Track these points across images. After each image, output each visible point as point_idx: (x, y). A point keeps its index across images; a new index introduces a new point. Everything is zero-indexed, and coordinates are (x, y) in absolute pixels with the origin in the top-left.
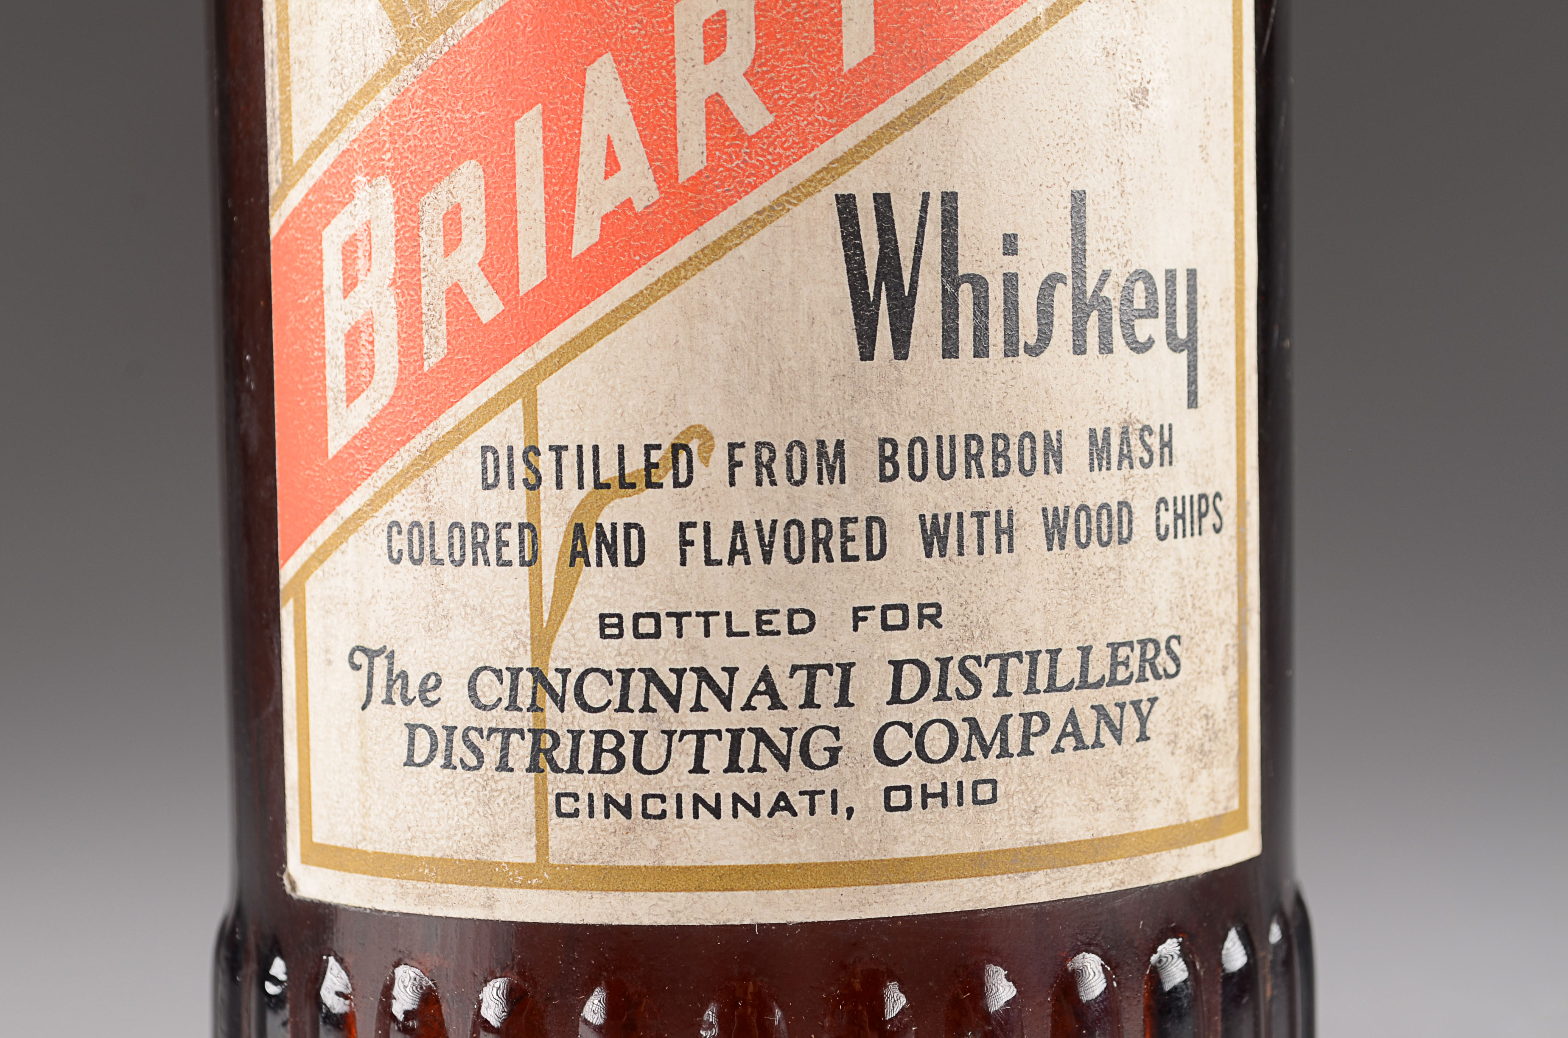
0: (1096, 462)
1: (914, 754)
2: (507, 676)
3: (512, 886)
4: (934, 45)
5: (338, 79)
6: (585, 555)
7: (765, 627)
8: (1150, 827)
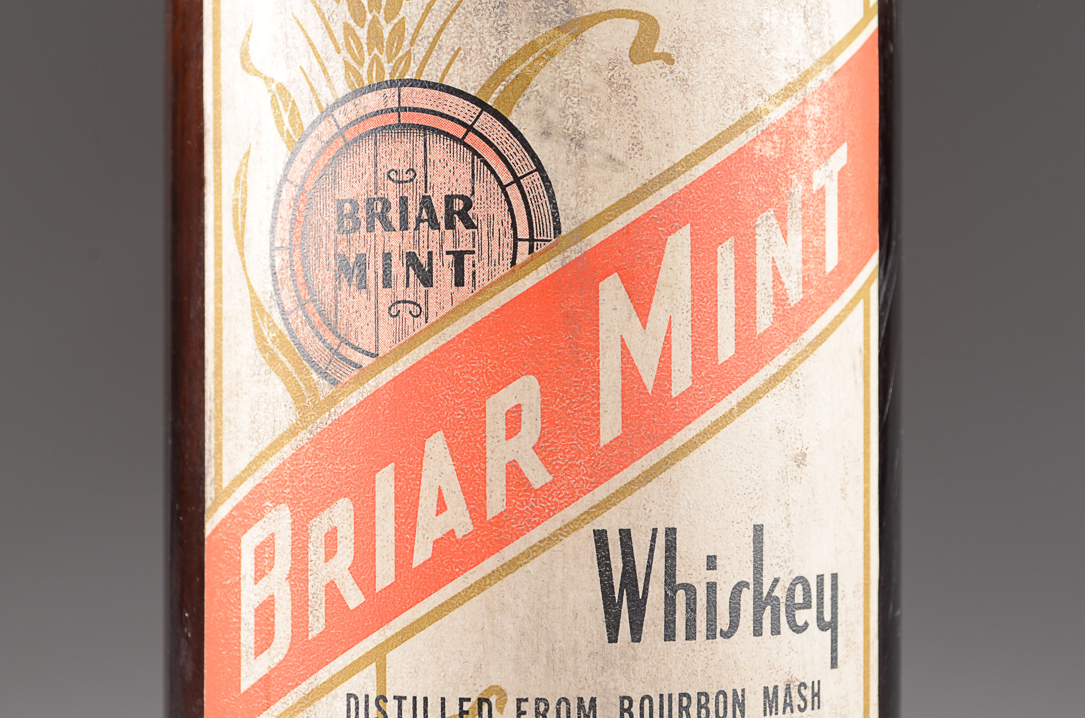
0: (768, 710)
4: (662, 428)
5: (256, 435)
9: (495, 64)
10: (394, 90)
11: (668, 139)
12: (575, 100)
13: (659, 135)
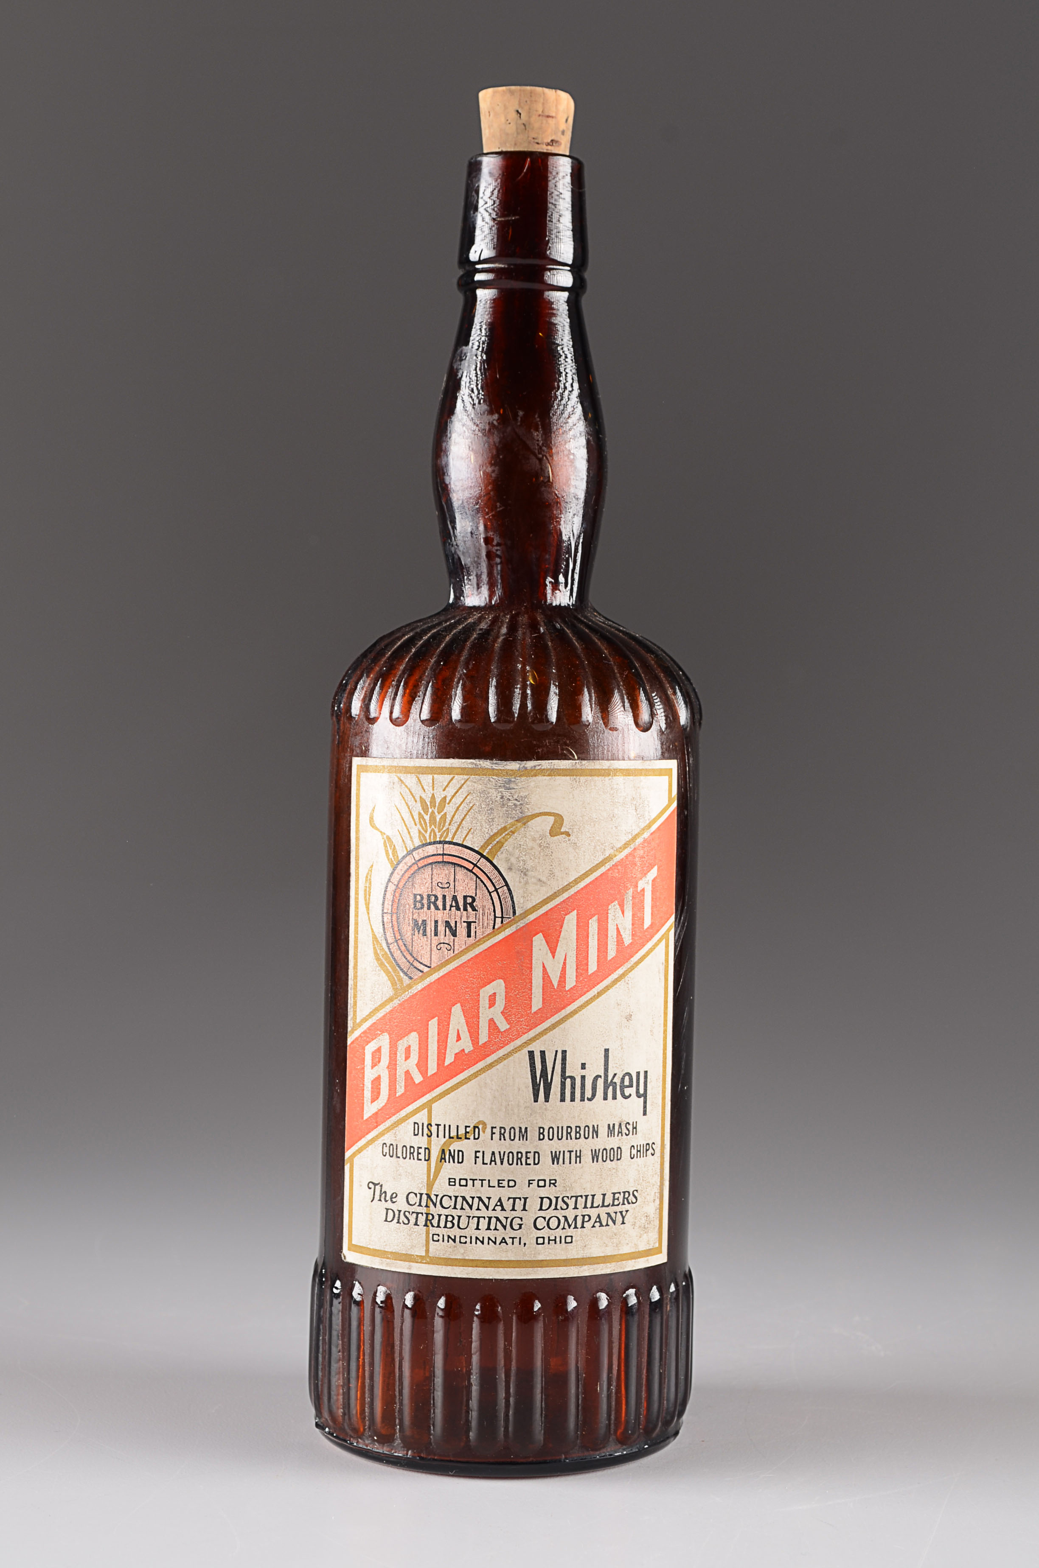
0: (610, 1135)
1: (546, 1227)
2: (418, 1196)
3: (417, 1262)
4: (561, 1004)
5: (373, 999)
6: (445, 1159)
7: (500, 1185)
8: (625, 1252)
9: (487, 836)
10: (441, 845)
11: (567, 871)
12: (524, 853)
13: (562, 869)
